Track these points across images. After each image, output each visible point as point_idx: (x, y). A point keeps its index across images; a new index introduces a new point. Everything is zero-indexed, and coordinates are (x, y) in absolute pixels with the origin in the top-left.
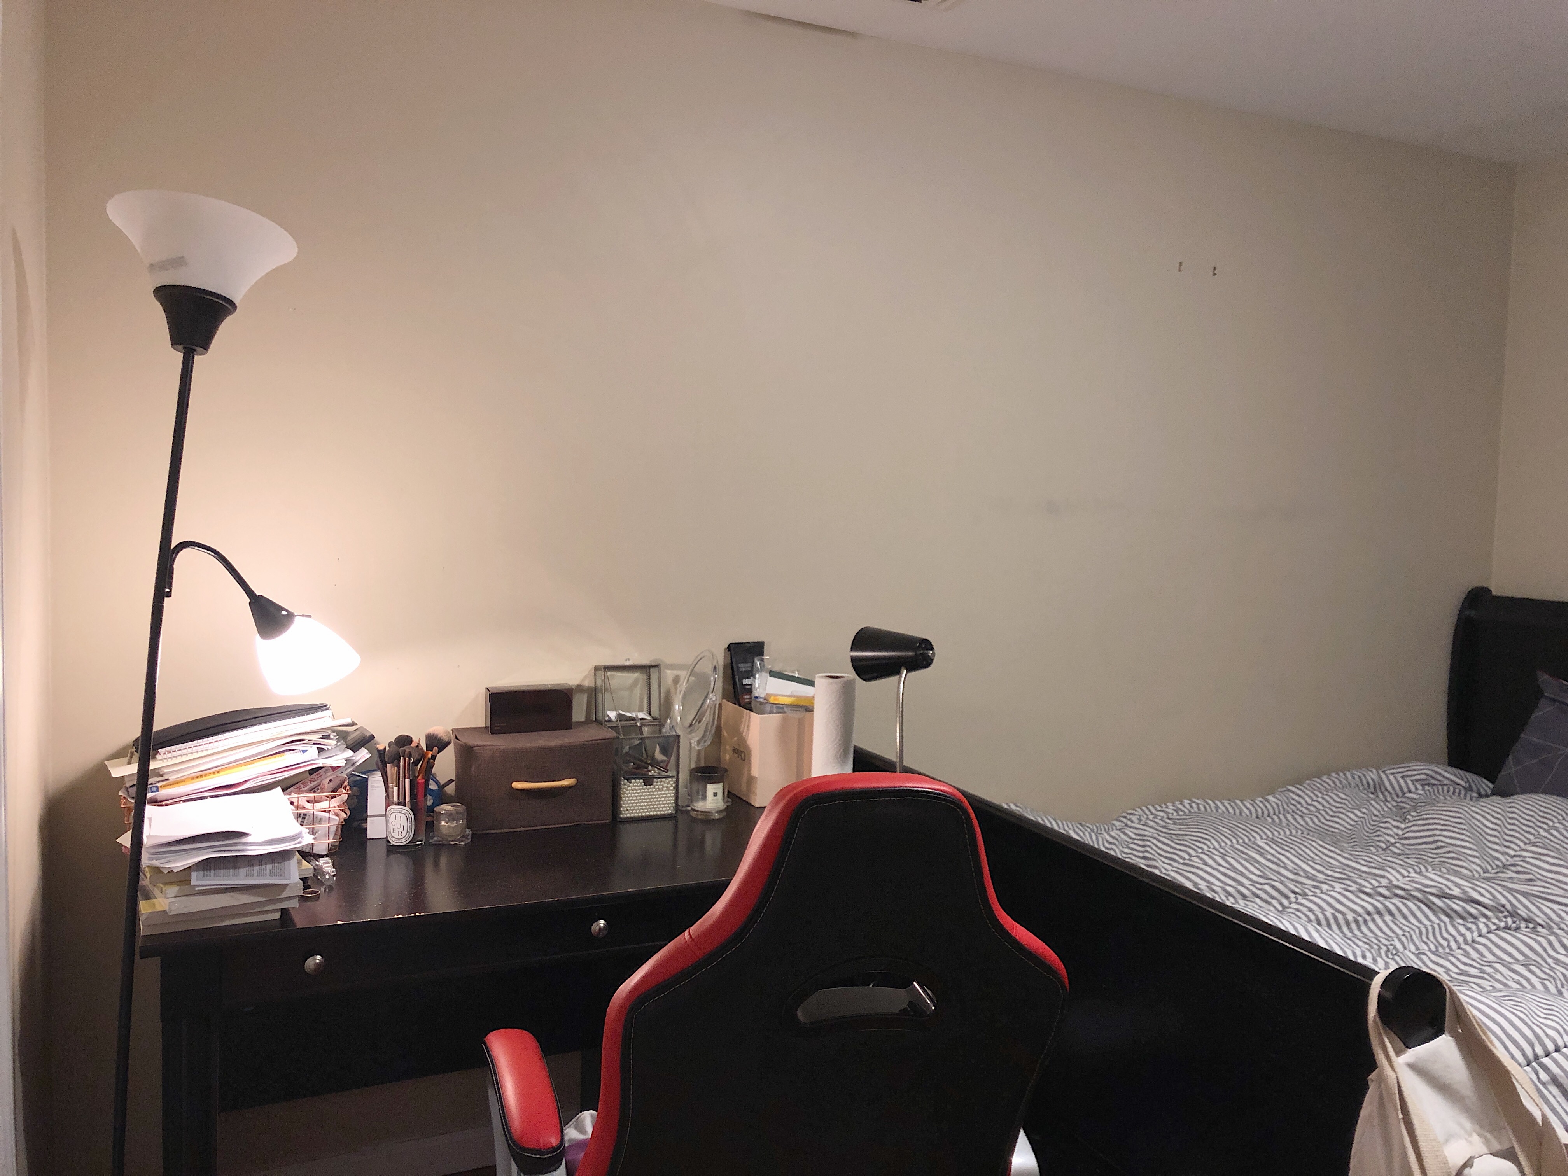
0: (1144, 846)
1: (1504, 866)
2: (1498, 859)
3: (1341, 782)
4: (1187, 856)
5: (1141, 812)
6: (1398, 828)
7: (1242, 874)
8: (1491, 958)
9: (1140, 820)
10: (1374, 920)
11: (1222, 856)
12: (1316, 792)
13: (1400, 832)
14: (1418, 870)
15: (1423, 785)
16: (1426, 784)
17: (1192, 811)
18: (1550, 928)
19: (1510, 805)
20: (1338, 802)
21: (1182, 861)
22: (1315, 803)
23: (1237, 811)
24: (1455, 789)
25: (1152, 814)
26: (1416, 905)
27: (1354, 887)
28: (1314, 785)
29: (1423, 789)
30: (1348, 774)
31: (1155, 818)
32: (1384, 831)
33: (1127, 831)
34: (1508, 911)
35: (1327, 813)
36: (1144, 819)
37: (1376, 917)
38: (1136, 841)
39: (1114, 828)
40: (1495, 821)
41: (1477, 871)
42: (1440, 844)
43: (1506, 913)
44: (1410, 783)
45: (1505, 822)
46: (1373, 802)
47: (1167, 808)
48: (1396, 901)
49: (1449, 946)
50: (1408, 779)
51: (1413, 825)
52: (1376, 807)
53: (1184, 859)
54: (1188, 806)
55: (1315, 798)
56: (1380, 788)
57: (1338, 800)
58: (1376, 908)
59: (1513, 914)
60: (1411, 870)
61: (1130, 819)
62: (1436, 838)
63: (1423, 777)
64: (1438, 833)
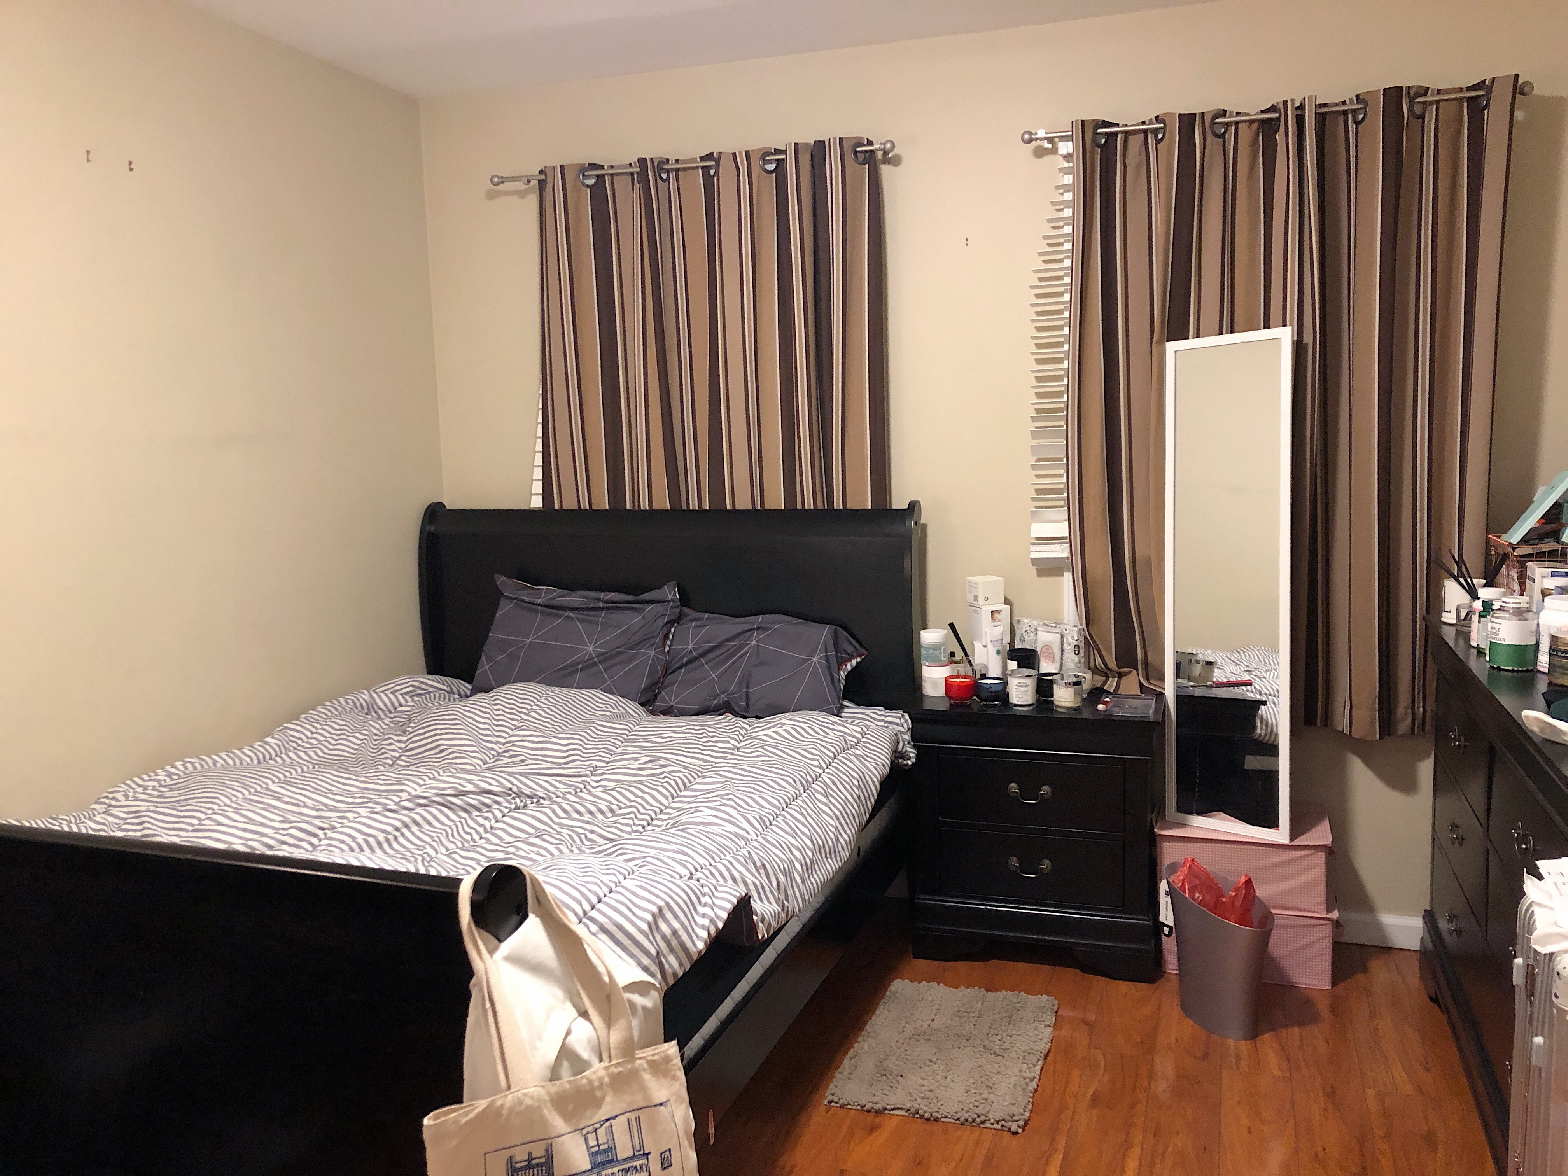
0: (141, 823)
1: (498, 753)
2: (493, 749)
3: (336, 709)
4: (195, 822)
5: (124, 787)
6: (400, 741)
7: (262, 824)
8: (509, 839)
9: (127, 797)
10: (403, 835)
11: (237, 811)
12: (315, 725)
13: (403, 745)
14: (432, 776)
15: (412, 697)
16: (413, 696)
17: (187, 772)
18: (550, 798)
19: (493, 699)
20: (338, 730)
21: (190, 828)
22: (315, 736)
23: (237, 761)
24: (440, 694)
25: (140, 786)
26: (437, 809)
27: (379, 808)
28: (311, 717)
29: (413, 701)
30: (342, 700)
31: (146, 789)
32: (388, 747)
33: (114, 811)
34: (515, 793)
35: (330, 743)
36: (131, 794)
37: (405, 830)
38: (128, 821)
39: (96, 813)
40: (484, 715)
41: (478, 764)
42: (442, 748)
43: (514, 795)
44: (400, 697)
45: (493, 715)
46: (371, 723)
47: (157, 775)
48: (419, 810)
49: (472, 839)
50: (397, 694)
51: (415, 736)
52: (375, 727)
53: (193, 825)
54: (182, 768)
55: (314, 730)
56: (373, 707)
57: (338, 727)
58: (402, 822)
59: (519, 794)
60: (425, 778)
61: (113, 799)
62: (438, 743)
63: (411, 689)
64: (438, 737)
